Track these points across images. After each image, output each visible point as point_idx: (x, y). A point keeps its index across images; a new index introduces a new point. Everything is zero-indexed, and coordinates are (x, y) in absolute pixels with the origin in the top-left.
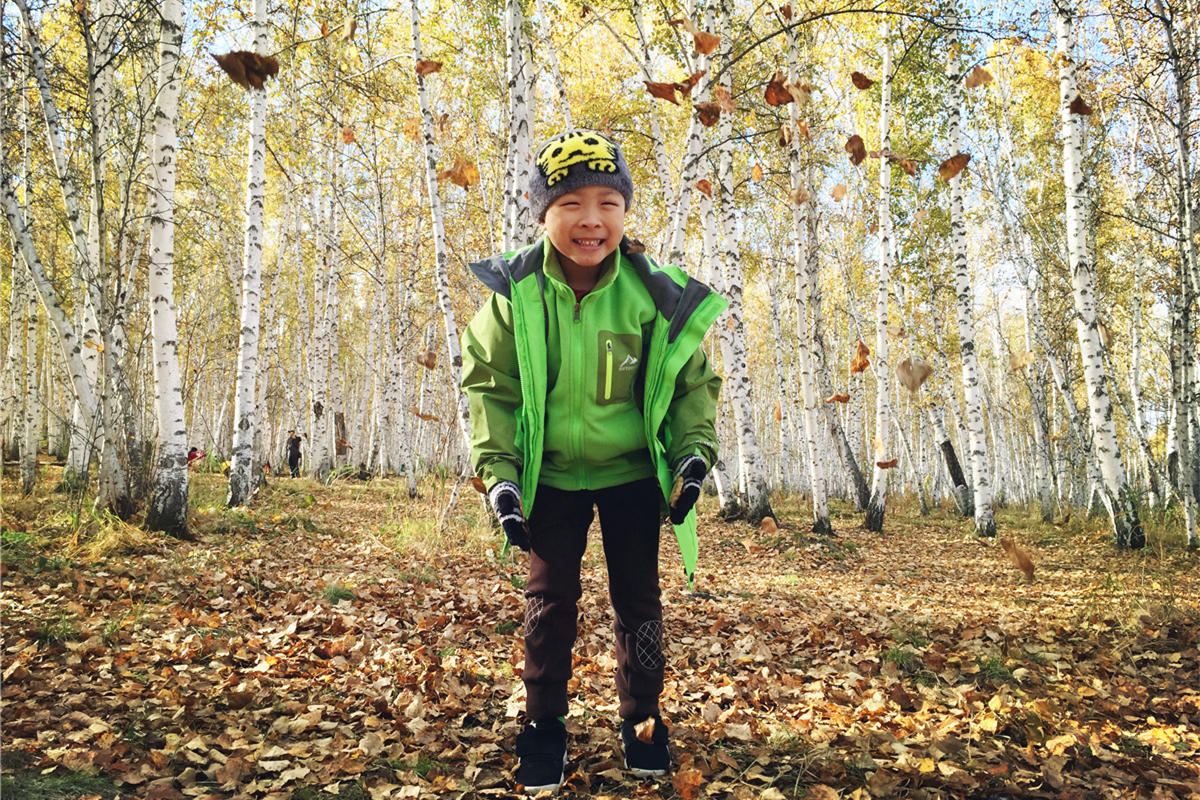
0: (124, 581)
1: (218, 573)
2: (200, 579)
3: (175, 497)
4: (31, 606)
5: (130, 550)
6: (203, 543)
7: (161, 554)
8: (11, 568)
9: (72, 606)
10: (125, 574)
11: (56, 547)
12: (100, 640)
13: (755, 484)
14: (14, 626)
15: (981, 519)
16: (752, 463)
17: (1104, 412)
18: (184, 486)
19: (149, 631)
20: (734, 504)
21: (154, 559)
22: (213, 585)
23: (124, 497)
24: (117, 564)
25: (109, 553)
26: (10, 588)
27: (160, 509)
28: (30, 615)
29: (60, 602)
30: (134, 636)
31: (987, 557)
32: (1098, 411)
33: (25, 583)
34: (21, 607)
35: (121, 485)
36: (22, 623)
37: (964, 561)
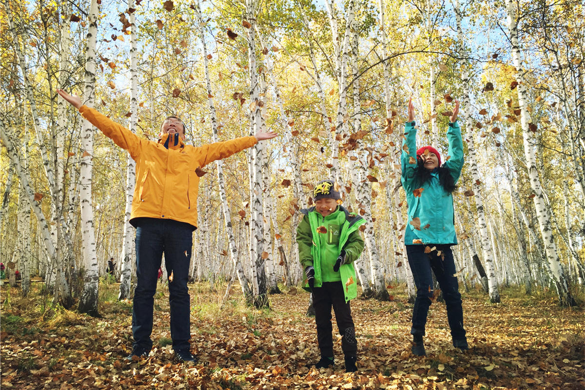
0: (64, 339)
1: (109, 334)
2: (100, 337)
3: (91, 296)
4: (17, 352)
5: (69, 323)
6: (105, 318)
7: (84, 325)
8: (10, 334)
9: (37, 352)
10: (64, 335)
11: (34, 323)
12: (48, 369)
13: (379, 280)
14: (7, 363)
15: (492, 294)
16: (377, 269)
17: (549, 239)
18: (96, 291)
19: (71, 364)
20: (369, 290)
21: (80, 327)
22: (106, 339)
23: (68, 297)
24: (61, 330)
25: (58, 325)
26: (8, 344)
27: (84, 303)
28: (16, 357)
29: (32, 350)
30: (64, 366)
31: (496, 313)
32: (546, 238)
33: (16, 341)
34: (12, 353)
35: (67, 291)
36: (11, 361)
37: (484, 315)
